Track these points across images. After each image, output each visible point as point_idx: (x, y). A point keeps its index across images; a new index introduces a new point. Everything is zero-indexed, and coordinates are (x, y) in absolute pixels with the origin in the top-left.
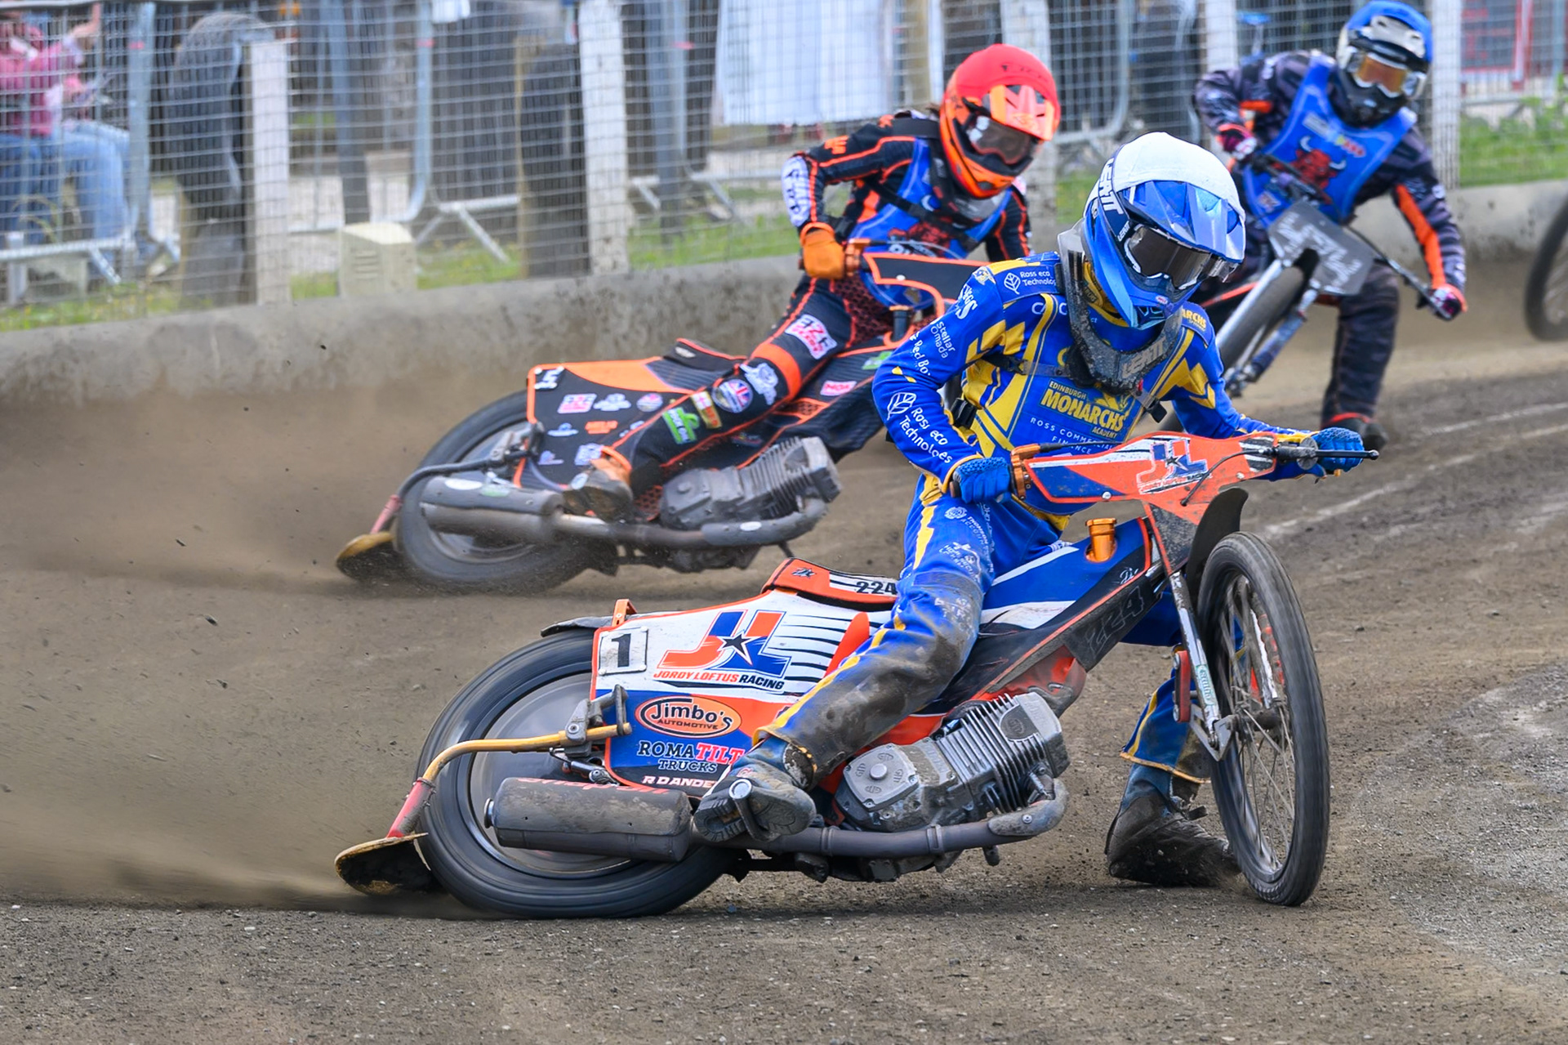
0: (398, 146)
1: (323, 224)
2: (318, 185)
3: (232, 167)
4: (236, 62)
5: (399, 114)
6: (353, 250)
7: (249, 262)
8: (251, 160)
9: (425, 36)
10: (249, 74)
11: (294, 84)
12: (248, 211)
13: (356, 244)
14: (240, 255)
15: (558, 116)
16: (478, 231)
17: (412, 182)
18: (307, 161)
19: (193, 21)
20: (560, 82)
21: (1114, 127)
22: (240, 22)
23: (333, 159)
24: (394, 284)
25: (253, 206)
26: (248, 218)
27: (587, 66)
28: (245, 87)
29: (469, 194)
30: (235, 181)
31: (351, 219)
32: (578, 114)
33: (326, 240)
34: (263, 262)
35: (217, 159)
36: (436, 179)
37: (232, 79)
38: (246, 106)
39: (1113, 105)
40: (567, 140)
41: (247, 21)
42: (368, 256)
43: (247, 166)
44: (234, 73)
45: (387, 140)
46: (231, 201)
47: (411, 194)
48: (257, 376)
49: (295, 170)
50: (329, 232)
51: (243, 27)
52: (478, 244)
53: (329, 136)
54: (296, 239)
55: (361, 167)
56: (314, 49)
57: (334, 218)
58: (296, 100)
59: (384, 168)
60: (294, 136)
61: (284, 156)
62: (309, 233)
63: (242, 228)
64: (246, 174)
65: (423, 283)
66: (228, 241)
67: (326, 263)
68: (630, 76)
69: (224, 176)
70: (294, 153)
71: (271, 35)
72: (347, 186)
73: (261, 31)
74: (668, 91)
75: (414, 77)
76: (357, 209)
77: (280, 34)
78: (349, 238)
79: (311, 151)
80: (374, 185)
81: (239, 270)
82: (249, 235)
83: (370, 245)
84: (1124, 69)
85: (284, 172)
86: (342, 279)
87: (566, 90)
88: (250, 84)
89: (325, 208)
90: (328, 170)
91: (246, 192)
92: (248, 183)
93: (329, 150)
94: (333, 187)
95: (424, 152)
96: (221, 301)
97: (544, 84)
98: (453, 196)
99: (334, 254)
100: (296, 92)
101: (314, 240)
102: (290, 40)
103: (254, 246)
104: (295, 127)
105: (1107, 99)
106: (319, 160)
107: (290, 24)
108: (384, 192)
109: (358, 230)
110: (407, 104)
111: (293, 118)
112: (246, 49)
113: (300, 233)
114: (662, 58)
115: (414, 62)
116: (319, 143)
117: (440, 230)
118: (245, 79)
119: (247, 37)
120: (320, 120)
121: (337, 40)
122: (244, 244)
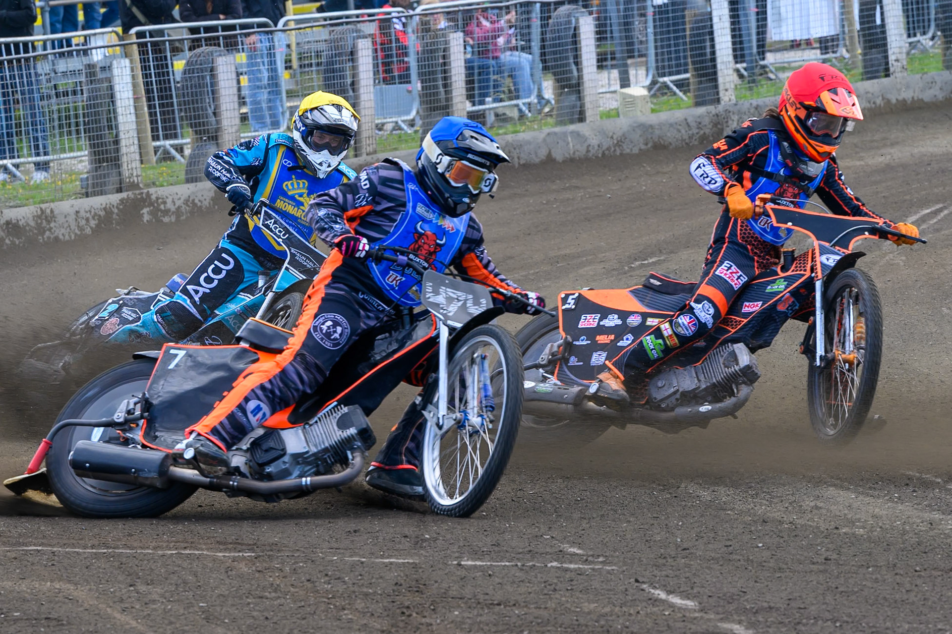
0: (640, 56)
1: (612, 89)
2: (609, 73)
3: (574, 68)
4: (573, 25)
5: (641, 42)
6: (624, 99)
7: (582, 106)
8: (581, 64)
9: (650, 11)
10: (579, 30)
11: (597, 33)
12: (581, 84)
13: (625, 96)
14: (578, 103)
15: (704, 41)
16: (675, 88)
17: (647, 70)
18: (604, 63)
19: (555, 9)
20: (704, 27)
21: (930, 35)
22: (574, 9)
23: (614, 62)
24: (641, 111)
25: (583, 83)
26: (581, 88)
27: (715, 20)
28: (577, 35)
29: (671, 74)
30: (575, 73)
31: (622, 86)
32: (712, 40)
33: (614, 95)
34: (588, 105)
35: (568, 65)
36: (657, 68)
37: (572, 32)
38: (578, 43)
39: (929, 26)
40: (708, 50)
41: (577, 9)
42: (630, 101)
43: (580, 67)
44: (573, 30)
45: (636, 54)
46: (574, 82)
47: (647, 75)
48: (588, 151)
49: (600, 67)
50: (615, 92)
51: (575, 11)
52: (675, 94)
53: (613, 53)
54: (601, 95)
55: (626, 65)
56: (606, 19)
57: (616, 86)
58: (599, 40)
59: (636, 65)
60: (598, 54)
61: (595, 62)
62: (606, 93)
63: (579, 92)
64: (579, 70)
65: (653, 111)
66: (573, 97)
67: (614, 105)
68: (732, 23)
69: (571, 72)
70: (598, 61)
71: (587, 14)
72: (620, 73)
73: (584, 12)
74: (748, 29)
75: (646, 28)
76: (625, 82)
77: (591, 13)
78: (623, 93)
79: (606, 59)
80: (632, 72)
81: (579, 109)
82: (582, 95)
83: (631, 96)
84: (933, 12)
85: (595, 69)
86: (620, 110)
87: (707, 30)
88: (579, 33)
89: (612, 82)
90: (613, 67)
91: (580, 77)
92: (580, 74)
93: (613, 59)
94: (615, 73)
95: (652, 58)
96: (572, 122)
97: (698, 28)
98: (664, 75)
99: (617, 101)
100: (599, 36)
101: (608, 95)
102: (595, 15)
103: (584, 100)
104: (598, 50)
105: (926, 24)
106: (609, 63)
107: (595, 9)
108: (636, 75)
109: (626, 90)
110: (644, 39)
111: (598, 46)
112: (577, 20)
113: (602, 93)
114: (746, 15)
115: (646, 22)
116: (609, 56)
117: (659, 89)
118: (577, 32)
119: (576, 15)
120: (609, 47)
121: (614, 15)
122: (580, 98)
